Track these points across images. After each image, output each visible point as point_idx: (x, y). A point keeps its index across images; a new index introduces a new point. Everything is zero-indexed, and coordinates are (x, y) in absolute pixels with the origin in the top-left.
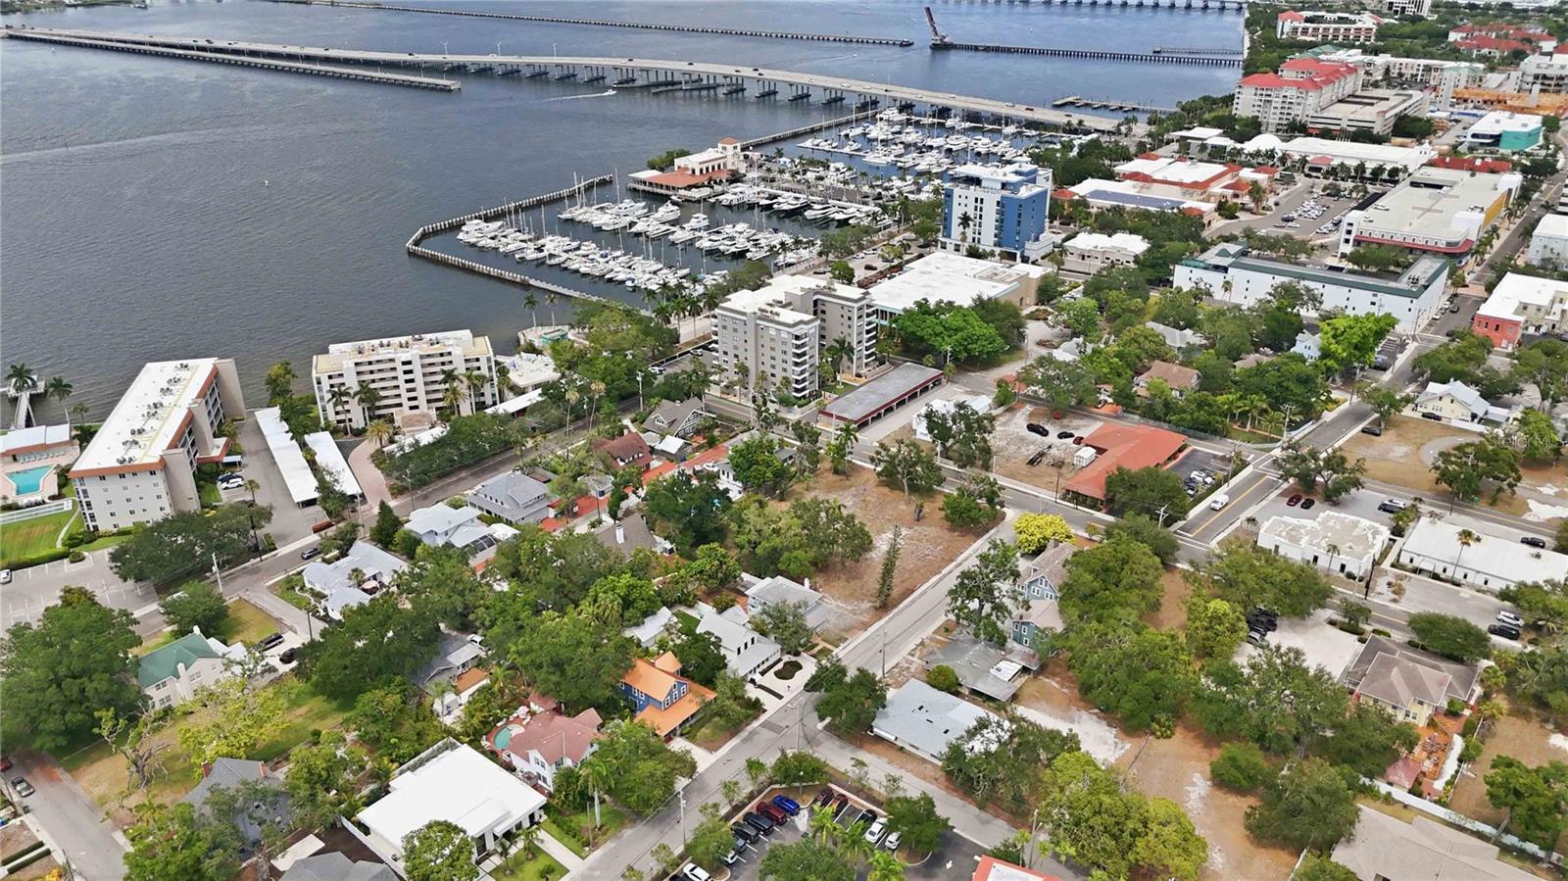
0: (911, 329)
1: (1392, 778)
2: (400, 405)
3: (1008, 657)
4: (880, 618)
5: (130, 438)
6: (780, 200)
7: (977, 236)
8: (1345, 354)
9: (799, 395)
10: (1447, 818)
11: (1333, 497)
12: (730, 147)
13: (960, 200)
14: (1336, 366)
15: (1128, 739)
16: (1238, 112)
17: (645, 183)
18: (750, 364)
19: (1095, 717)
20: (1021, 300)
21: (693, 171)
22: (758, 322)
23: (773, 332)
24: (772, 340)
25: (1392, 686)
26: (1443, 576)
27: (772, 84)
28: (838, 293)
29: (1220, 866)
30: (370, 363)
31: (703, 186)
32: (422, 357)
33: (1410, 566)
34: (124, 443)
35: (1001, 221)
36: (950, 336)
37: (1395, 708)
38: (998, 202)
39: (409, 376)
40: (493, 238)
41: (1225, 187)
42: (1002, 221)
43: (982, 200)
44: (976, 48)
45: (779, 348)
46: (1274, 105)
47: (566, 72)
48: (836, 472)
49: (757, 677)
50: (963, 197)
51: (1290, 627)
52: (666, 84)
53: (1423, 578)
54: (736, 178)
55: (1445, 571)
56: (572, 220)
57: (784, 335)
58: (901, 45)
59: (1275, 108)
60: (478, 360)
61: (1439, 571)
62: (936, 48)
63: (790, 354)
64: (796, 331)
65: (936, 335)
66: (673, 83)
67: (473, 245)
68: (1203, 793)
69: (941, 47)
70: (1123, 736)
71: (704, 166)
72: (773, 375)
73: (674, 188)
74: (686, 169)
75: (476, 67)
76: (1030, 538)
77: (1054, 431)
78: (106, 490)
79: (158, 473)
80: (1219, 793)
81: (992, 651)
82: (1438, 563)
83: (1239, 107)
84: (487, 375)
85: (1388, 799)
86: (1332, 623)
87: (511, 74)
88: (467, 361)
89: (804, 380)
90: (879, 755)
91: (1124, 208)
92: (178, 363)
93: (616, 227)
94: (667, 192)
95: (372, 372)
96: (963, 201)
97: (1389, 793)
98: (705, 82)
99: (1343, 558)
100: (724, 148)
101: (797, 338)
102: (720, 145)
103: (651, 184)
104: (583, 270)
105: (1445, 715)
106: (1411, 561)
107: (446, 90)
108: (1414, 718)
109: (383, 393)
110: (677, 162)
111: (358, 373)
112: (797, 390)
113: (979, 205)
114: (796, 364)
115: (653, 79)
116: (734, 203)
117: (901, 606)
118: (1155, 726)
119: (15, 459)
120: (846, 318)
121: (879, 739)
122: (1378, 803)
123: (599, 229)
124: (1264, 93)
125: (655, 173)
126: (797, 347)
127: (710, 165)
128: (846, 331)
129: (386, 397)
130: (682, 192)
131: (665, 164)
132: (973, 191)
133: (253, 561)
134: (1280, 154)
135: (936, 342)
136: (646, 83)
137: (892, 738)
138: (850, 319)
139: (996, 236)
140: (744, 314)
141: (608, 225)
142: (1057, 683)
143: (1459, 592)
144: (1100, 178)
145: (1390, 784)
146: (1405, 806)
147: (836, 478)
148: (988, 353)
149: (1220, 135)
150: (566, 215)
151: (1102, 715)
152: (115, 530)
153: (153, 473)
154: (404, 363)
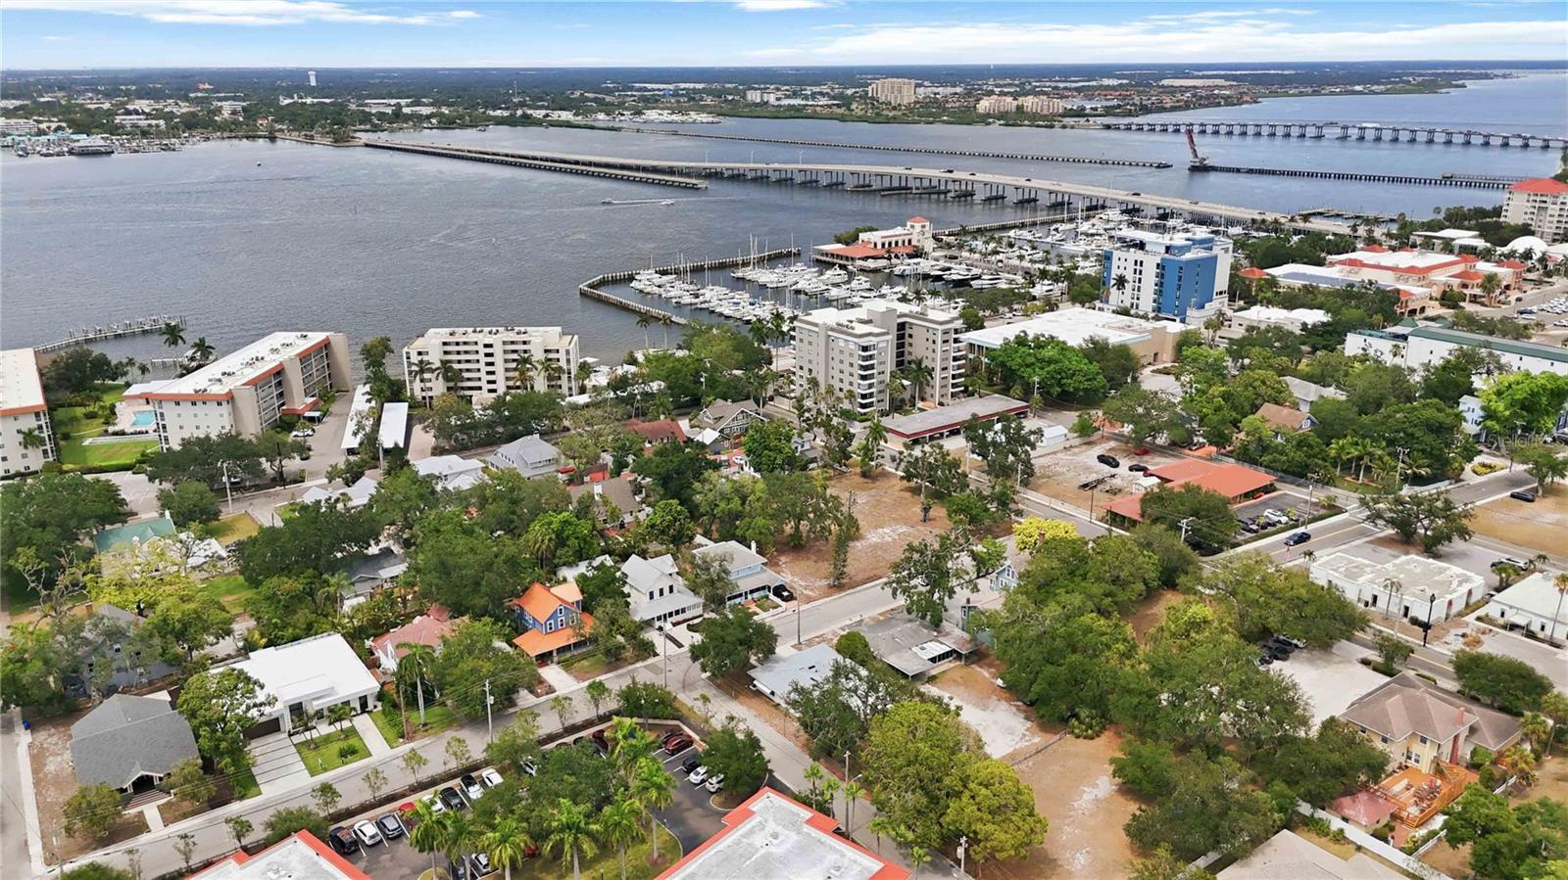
0: (1001, 359)
1: (1348, 812)
2: (480, 388)
3: (940, 639)
4: (831, 595)
5: (220, 376)
6: (953, 271)
7: (1135, 301)
8: (1507, 413)
9: (863, 411)
10: (1404, 866)
11: (1431, 548)
12: (918, 226)
13: (1119, 263)
14: (1497, 427)
15: (1040, 734)
16: (1507, 220)
17: (825, 254)
18: (821, 379)
19: (1014, 709)
20: (1156, 354)
21: (875, 245)
22: (830, 333)
23: (842, 344)
24: (841, 352)
25: (1384, 712)
26: (1541, 635)
27: (1001, 188)
28: (929, 317)
29: (1079, 867)
30: (457, 344)
31: (883, 258)
32: (504, 343)
33: (1501, 621)
34: (210, 380)
35: (1160, 284)
36: (1042, 368)
37: (1385, 740)
38: (1158, 265)
39: (490, 359)
40: (659, 286)
41: (1453, 276)
42: (1162, 283)
43: (1141, 262)
44: (1238, 171)
45: (847, 360)
46: (1549, 212)
47: (808, 178)
48: (864, 475)
49: (668, 626)
50: (1123, 259)
51: (1308, 659)
52: (900, 188)
53: (1516, 635)
54: (918, 253)
55: (1543, 628)
56: (743, 279)
57: (851, 346)
58: (1158, 167)
59: (1551, 216)
60: (558, 351)
61: (1535, 628)
62: (1194, 169)
63: (856, 366)
64: (864, 342)
65: (1028, 366)
66: (906, 188)
67: (641, 291)
68: (1099, 796)
69: (1200, 169)
70: (1037, 730)
71: (887, 241)
72: (841, 390)
73: (852, 259)
74: (869, 242)
75: (730, 172)
76: (1026, 540)
77: (1125, 463)
78: (179, 415)
79: (224, 404)
80: (1121, 799)
81: (926, 631)
82: (1534, 618)
83: (1508, 214)
84: (565, 367)
85: (1340, 837)
86: (1365, 662)
87: (761, 180)
88: (546, 351)
89: (871, 395)
90: (750, 707)
91: (1317, 287)
92: (299, 334)
93: (780, 285)
94: (845, 263)
95: (458, 353)
96: (1122, 264)
97: (1341, 831)
99: (1408, 600)
100: (912, 227)
101: (865, 349)
102: (909, 224)
103: (833, 255)
104: (727, 312)
105: (1467, 768)
106: (1503, 615)
107: (694, 188)
108: (1417, 761)
109: (466, 375)
110: (862, 236)
111: (446, 353)
112: (863, 406)
113: (1138, 267)
114: (863, 378)
115: (887, 184)
116: (907, 273)
117: (859, 588)
118: (1075, 723)
119: (148, 403)
120: (931, 341)
121: (759, 694)
122: (1323, 839)
123: (764, 286)
124: (1538, 198)
125: (840, 246)
126: (865, 359)
127: (893, 240)
128: (929, 353)
129: (469, 379)
130: (860, 263)
131: (851, 239)
132: (1135, 254)
133: (278, 488)
134: (1539, 255)
135: (1026, 372)
136: (880, 187)
137: (768, 692)
138: (934, 342)
139: (1155, 301)
140: (816, 325)
141: (772, 282)
142: (990, 673)
143: (1556, 654)
144: (1305, 263)
145: (1346, 820)
146: (1359, 848)
147: (862, 480)
148: (1085, 390)
149: (1474, 237)
150: (739, 274)
151: (1024, 707)
153: (219, 404)
154: (486, 346)
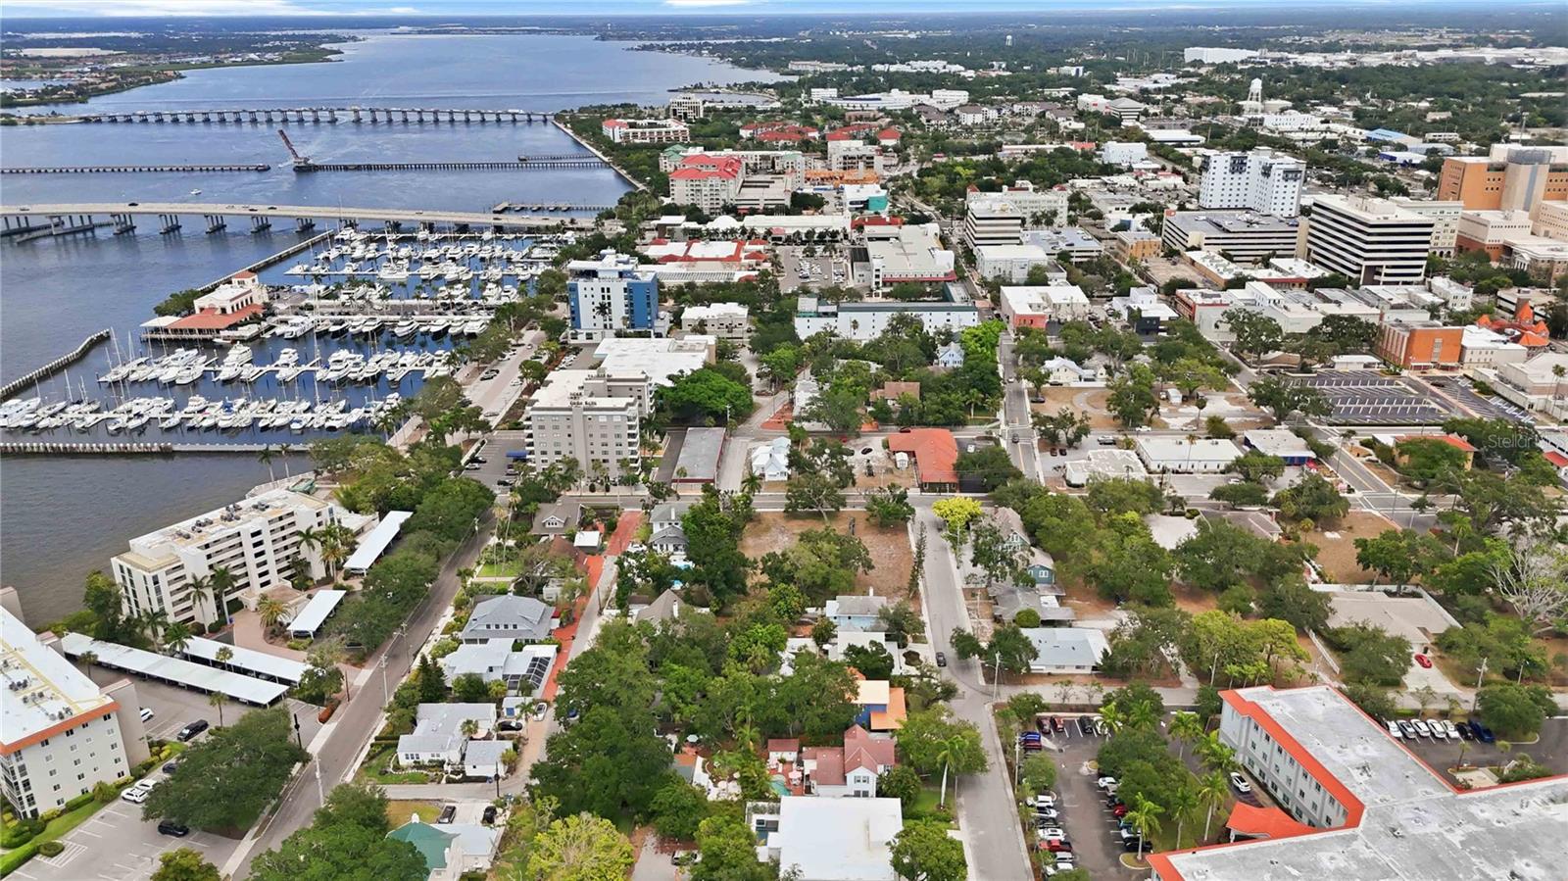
2: (246, 585)
4: (920, 605)
12: (248, 280)
13: (586, 293)
17: (166, 331)
18: (581, 458)
21: (224, 310)
22: (585, 413)
23: (603, 419)
24: (603, 427)
26: (1180, 471)
31: (246, 323)
32: (271, 522)
33: (1159, 470)
35: (630, 305)
38: (625, 290)
41: (746, 258)
42: (632, 304)
43: (608, 290)
45: (611, 433)
46: (704, 193)
50: (589, 289)
55: (1180, 466)
57: (617, 419)
58: (257, 170)
61: (1177, 467)
62: (299, 170)
63: (625, 436)
64: (629, 413)
66: (29, 230)
69: (305, 170)
71: (233, 304)
72: (606, 461)
73: (218, 331)
74: (212, 309)
78: (49, 758)
81: (1028, 593)
82: (1175, 463)
86: (1164, 514)
88: (316, 516)
90: (1042, 683)
96: (589, 292)
98: (68, 225)
100: (241, 282)
102: (235, 280)
110: (198, 303)
112: (636, 469)
113: (606, 293)
114: (632, 445)
121: (1029, 674)
125: (173, 318)
126: (631, 428)
127: (238, 302)
130: (225, 333)
131: (182, 308)
132: (595, 282)
134: (749, 230)
139: (627, 320)
140: (568, 409)
142: (1077, 600)
152: (62, 806)
153: (107, 718)
154: (253, 535)
